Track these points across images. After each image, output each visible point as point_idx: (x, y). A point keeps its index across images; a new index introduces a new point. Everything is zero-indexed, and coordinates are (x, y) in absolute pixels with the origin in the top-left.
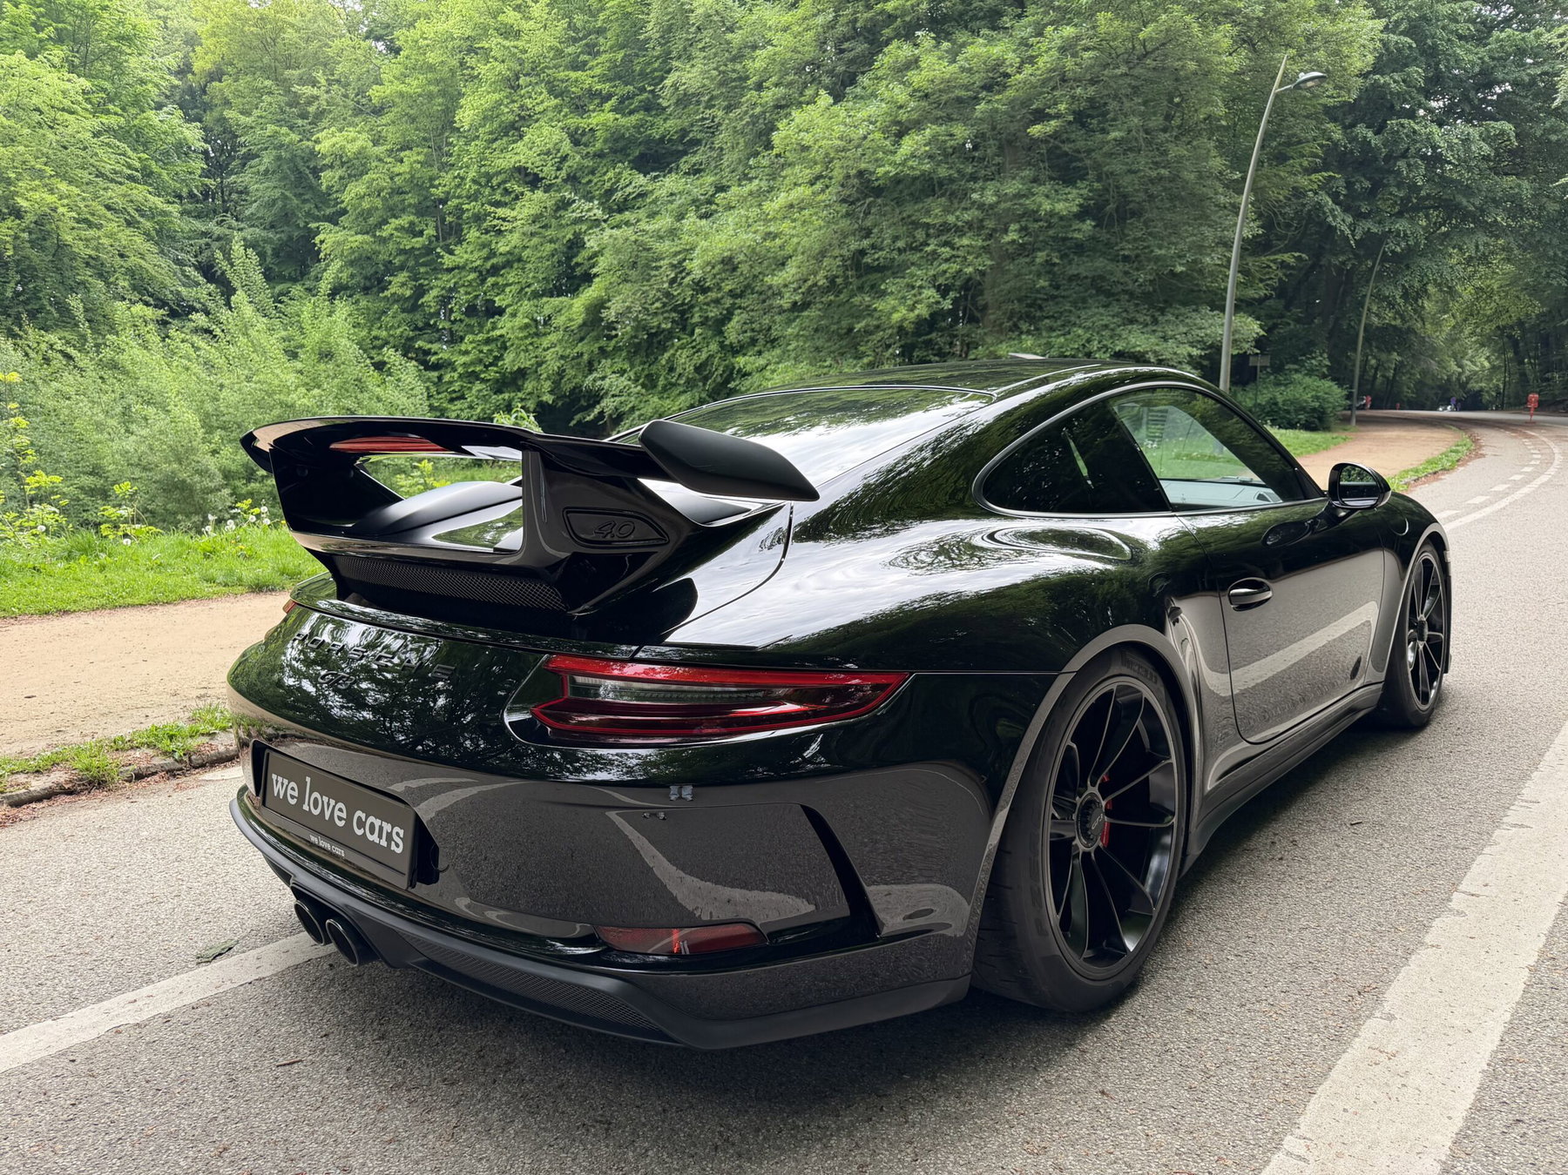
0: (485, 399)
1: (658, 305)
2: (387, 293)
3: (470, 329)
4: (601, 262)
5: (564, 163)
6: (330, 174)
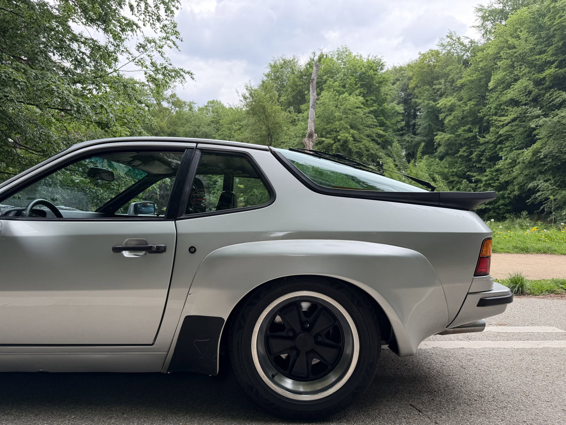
4: (543, 133)
5: (531, 94)
6: (443, 114)
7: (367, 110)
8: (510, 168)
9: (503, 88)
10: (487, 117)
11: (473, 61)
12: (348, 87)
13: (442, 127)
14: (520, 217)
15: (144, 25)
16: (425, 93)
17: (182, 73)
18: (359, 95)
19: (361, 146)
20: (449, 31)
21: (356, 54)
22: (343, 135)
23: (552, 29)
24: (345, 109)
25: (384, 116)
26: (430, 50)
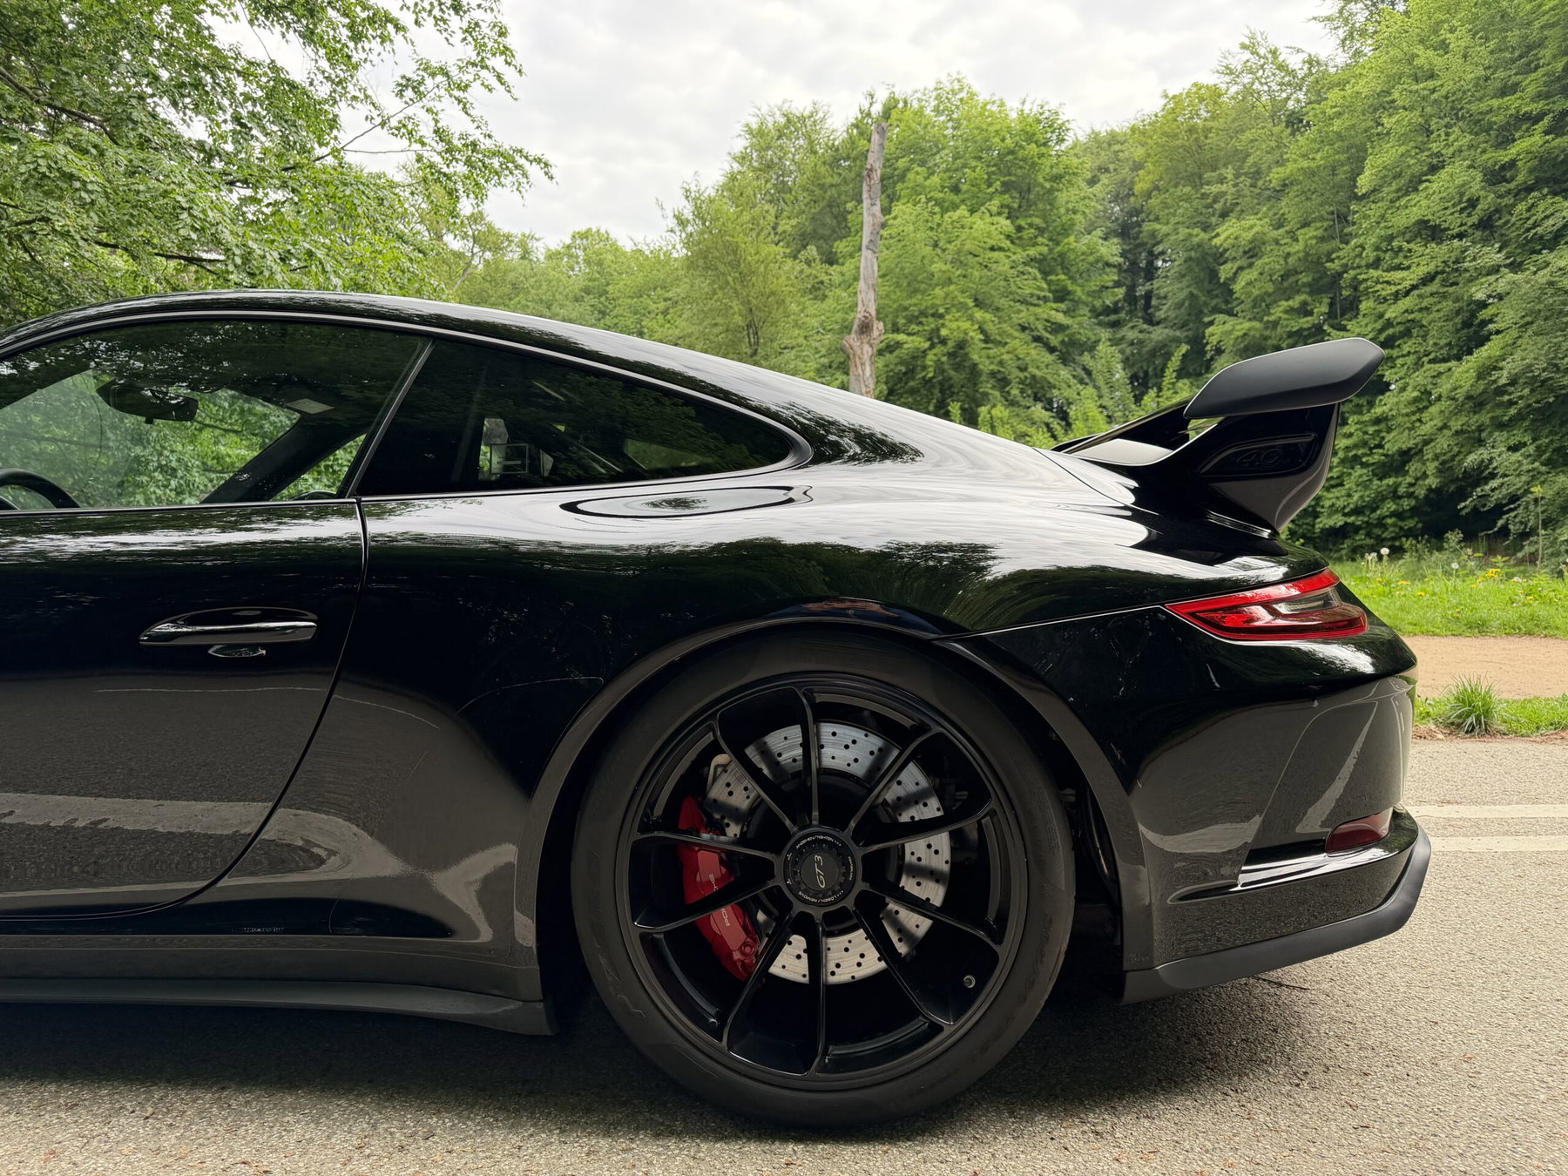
4: (1506, 315)
5: (1474, 207)
6: (1229, 266)
7: (1020, 255)
8: (1414, 413)
9: (1398, 191)
10: (1352, 273)
11: (1315, 116)
12: (967, 191)
13: (1227, 302)
14: (1440, 549)
15: (417, 22)
16: (1180, 208)
17: (522, 161)
18: (999, 214)
19: (1005, 357)
20: (1247, 32)
21: (988, 98)
22: (954, 325)
23: (1537, 25)
24: (959, 252)
25: (1066, 270)
26: (1195, 85)
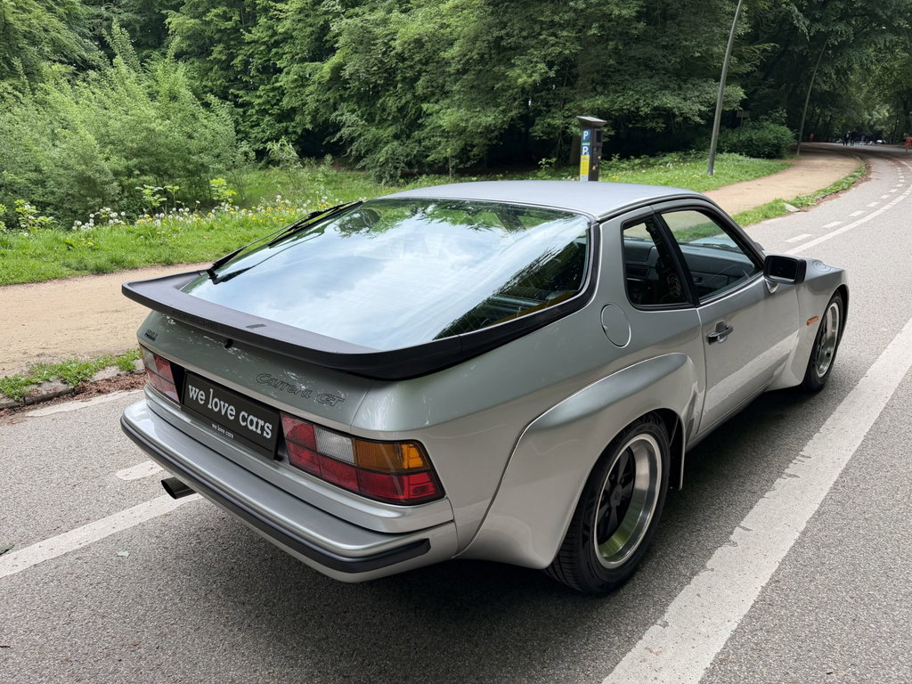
0: (271, 126)
1: (375, 68)
2: (211, 58)
3: (262, 82)
